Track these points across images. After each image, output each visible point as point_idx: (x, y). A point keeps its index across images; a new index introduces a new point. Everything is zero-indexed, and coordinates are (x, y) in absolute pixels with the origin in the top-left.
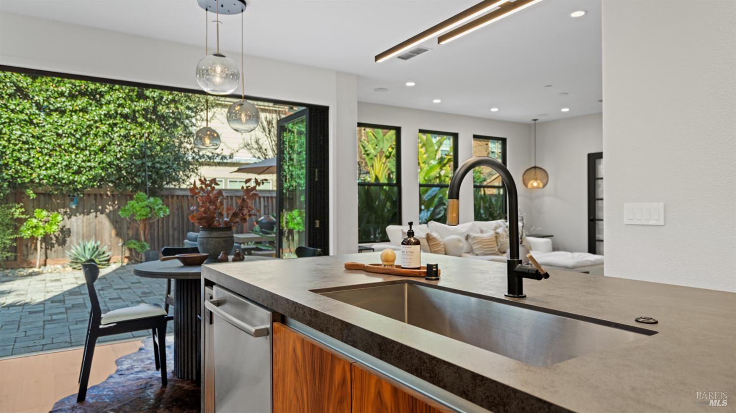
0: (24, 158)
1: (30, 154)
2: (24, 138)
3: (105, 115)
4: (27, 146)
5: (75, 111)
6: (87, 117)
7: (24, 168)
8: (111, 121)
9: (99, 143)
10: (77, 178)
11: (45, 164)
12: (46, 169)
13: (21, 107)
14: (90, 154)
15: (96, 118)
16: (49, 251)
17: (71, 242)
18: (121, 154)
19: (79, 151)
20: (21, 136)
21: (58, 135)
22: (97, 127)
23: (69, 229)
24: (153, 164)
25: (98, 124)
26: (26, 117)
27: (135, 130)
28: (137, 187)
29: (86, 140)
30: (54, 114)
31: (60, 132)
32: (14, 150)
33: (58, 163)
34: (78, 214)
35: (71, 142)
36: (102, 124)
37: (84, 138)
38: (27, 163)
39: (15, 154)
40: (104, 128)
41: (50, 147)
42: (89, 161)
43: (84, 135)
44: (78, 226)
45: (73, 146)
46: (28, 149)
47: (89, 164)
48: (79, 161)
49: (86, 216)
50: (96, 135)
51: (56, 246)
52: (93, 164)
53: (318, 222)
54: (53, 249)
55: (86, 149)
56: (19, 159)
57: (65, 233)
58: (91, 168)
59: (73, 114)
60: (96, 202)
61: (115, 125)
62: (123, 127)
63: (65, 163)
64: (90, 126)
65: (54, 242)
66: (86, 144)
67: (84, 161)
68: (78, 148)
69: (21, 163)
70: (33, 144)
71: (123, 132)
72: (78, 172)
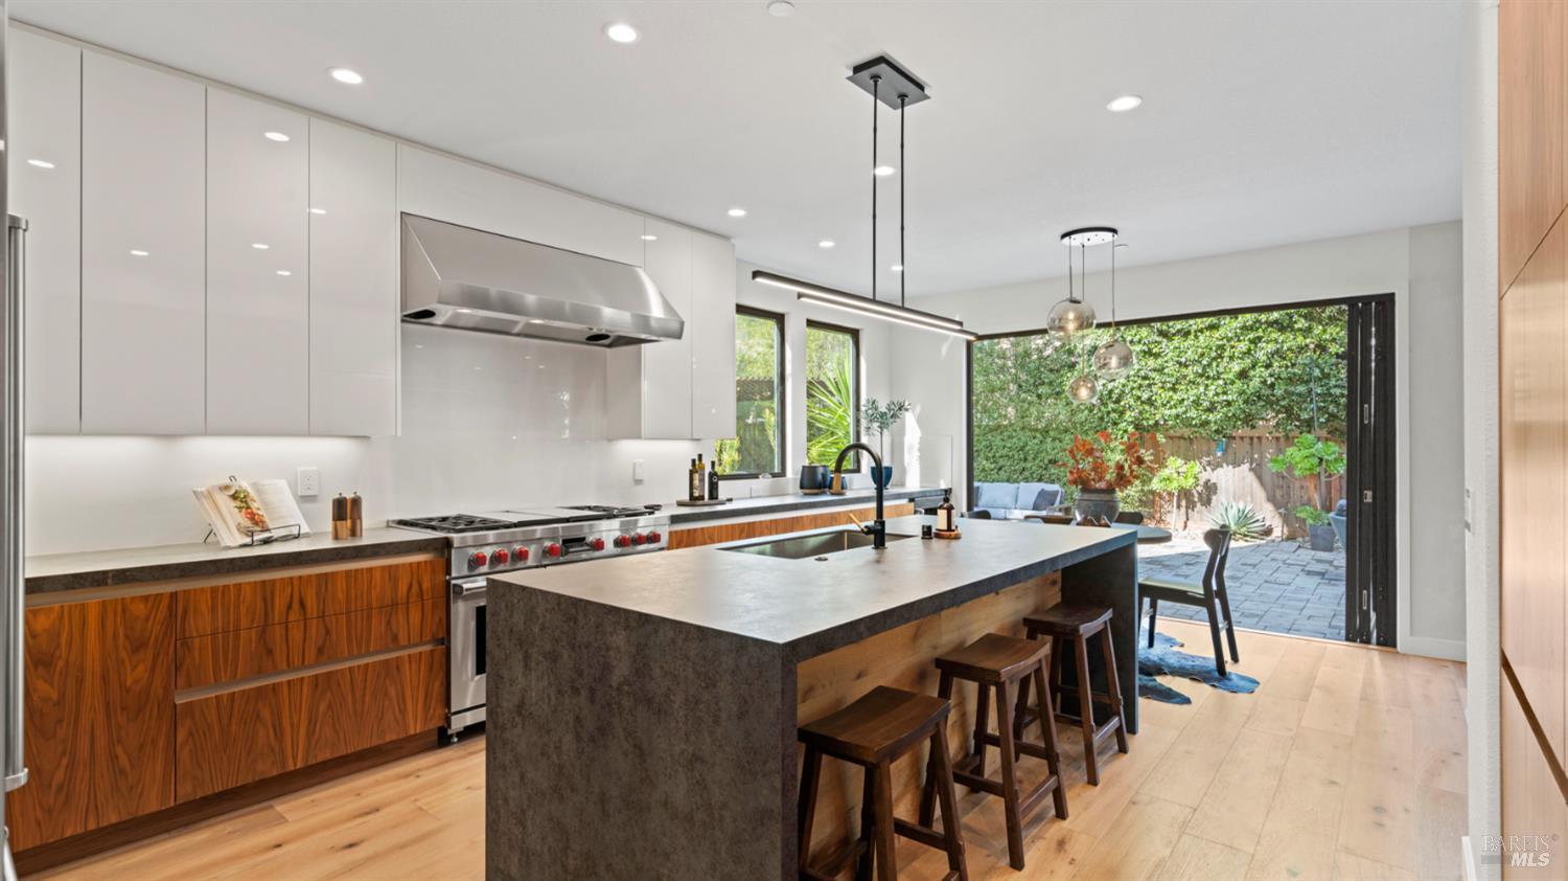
0: (1145, 396)
1: (1151, 391)
2: (1142, 373)
3: (1241, 328)
4: (1147, 382)
5: (1201, 331)
6: (1217, 336)
7: (1147, 408)
8: (1251, 336)
9: (1236, 367)
10: (1211, 417)
11: (1168, 402)
12: (1171, 408)
13: (1138, 337)
14: (1226, 384)
15: (1230, 335)
16: (1190, 511)
17: (1217, 500)
18: (1273, 379)
19: (1210, 381)
20: (1139, 370)
21: (1180, 364)
22: (1232, 347)
23: (1215, 484)
24: (1327, 389)
25: (1232, 343)
26: (1145, 348)
27: (1290, 341)
28: (1309, 425)
29: (1217, 366)
30: (1176, 338)
31: (1183, 360)
32: (1133, 389)
33: (1183, 400)
34: (1225, 465)
35: (1197, 372)
36: (1239, 341)
37: (1214, 364)
38: (1150, 402)
39: (1134, 392)
40: (1243, 346)
41: (1173, 380)
42: (1225, 393)
43: (1214, 359)
44: (1227, 481)
45: (1201, 376)
46: (1149, 385)
47: (1225, 398)
48: (1211, 394)
49: (1237, 469)
50: (1231, 358)
51: (1198, 505)
52: (1230, 398)
53: (1369, 494)
54: (1196, 510)
55: (1219, 378)
56: (1139, 398)
57: (1210, 489)
58: (1229, 404)
59: (1199, 334)
60: (1252, 449)
61: (1260, 339)
62: (1271, 341)
63: (1192, 399)
64: (1222, 348)
65: (1196, 499)
66: (1218, 372)
67: (1217, 394)
68: (1208, 378)
69: (1143, 402)
70: (1154, 379)
71: (1271, 347)
72: (1211, 409)
